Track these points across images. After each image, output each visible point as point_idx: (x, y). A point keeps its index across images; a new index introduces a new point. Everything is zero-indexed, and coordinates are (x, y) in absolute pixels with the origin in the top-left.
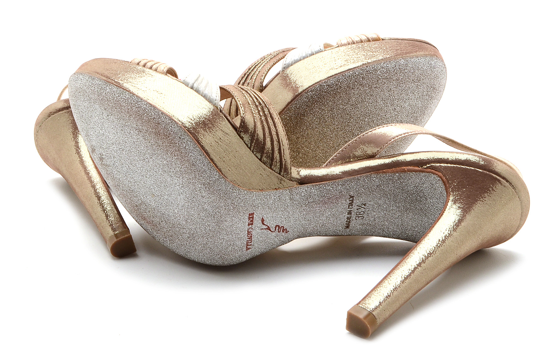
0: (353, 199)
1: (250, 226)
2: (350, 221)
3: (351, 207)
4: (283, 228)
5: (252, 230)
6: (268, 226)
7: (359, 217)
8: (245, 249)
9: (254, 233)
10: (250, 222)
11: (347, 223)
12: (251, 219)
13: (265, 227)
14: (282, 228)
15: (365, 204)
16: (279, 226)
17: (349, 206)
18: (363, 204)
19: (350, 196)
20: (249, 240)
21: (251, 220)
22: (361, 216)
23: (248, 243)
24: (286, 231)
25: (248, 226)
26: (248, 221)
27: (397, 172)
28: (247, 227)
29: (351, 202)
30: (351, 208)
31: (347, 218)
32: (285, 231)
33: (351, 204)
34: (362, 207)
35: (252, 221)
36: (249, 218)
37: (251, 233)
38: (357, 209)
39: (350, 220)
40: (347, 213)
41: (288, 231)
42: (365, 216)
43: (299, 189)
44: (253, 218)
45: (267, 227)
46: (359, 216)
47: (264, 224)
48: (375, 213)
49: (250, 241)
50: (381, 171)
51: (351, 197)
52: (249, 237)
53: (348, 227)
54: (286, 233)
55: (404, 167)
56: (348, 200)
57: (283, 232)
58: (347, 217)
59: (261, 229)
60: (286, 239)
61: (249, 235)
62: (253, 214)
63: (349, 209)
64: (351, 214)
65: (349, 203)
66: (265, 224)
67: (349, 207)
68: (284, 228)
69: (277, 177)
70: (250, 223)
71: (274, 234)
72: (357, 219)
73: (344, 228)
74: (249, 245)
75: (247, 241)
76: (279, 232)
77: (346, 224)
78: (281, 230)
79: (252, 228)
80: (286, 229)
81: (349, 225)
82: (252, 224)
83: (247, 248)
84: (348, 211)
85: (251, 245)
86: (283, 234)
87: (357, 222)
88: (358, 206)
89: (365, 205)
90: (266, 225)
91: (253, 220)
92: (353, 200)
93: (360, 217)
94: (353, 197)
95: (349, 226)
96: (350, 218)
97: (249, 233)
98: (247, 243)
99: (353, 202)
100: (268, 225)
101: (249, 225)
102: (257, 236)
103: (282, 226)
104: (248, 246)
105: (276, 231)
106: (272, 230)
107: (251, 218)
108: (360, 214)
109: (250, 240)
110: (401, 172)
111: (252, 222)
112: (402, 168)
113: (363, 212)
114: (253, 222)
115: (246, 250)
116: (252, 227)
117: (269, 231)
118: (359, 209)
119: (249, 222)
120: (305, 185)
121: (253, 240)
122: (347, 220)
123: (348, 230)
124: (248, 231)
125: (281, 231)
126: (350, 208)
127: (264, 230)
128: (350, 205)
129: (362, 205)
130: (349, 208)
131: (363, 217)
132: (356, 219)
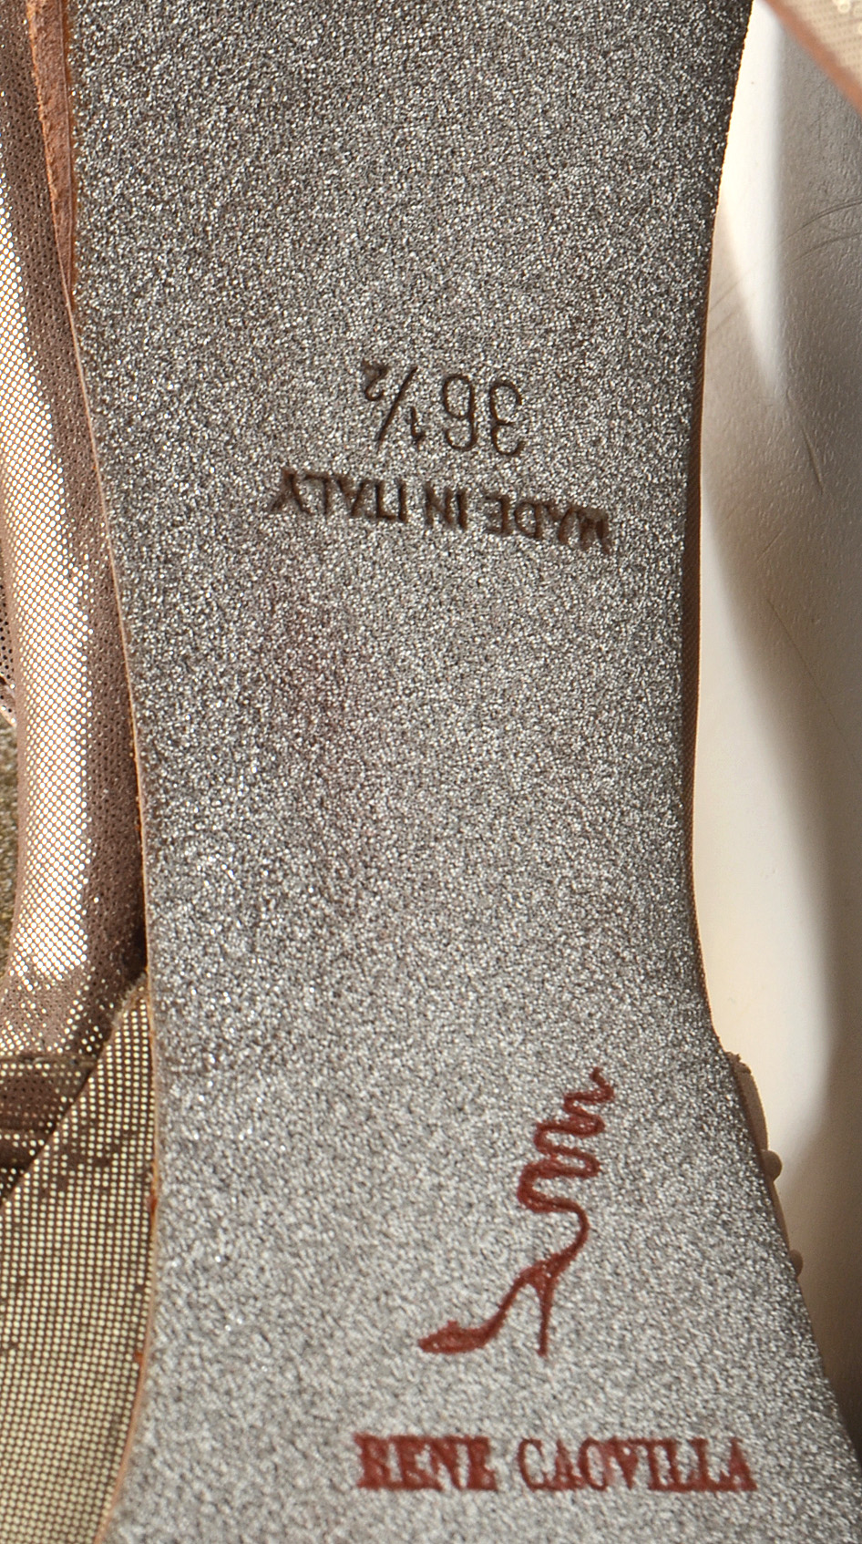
0: (309, 477)
1: (497, 1464)
2: (535, 506)
3: (389, 498)
4: (562, 1128)
5: (538, 1444)
6: (519, 1284)
7: (497, 424)
8: (734, 1506)
9: (569, 1427)
10: (452, 1467)
11: (548, 532)
12: (423, 1459)
13: (523, 1319)
14: (553, 1138)
15: (365, 367)
16: (531, 1173)
17: (380, 514)
18: (370, 383)
19: (276, 506)
20: (643, 1468)
21: (433, 1462)
22: (491, 404)
23: (673, 1472)
24: (588, 1098)
25: (492, 1487)
26: (438, 1488)
27: (70, 77)
28: (515, 1502)
29: (336, 496)
30: (402, 496)
31: (504, 531)
32: (591, 1109)
33: (359, 495)
34: (400, 396)
35: (444, 1450)
36: (412, 1481)
37: (574, 1448)
38: (418, 438)
39: (522, 505)
40: (451, 535)
41: (595, 1076)
42: (485, 370)
43: (177, 980)
44: (407, 1445)
45: (529, 1290)
46: (482, 418)
47: (491, 1329)
48: (467, 285)
49: (661, 1453)
50: (60, 221)
51: (295, 492)
52: (614, 1465)
53: (594, 526)
54: (607, 1094)
55: (24, 11)
56: (323, 525)
57: (598, 1127)
58: (490, 530)
59: (543, 1351)
60: (677, 1089)
61: (595, 1473)
62: (364, 1441)
63: (415, 516)
64: (461, 497)
65: (353, 513)
66: (489, 1313)
67: (389, 518)
68: (560, 1115)
69: (44, 1193)
70: (463, 1472)
71: (605, 1221)
72: (520, 445)
73: (605, 551)
74: (703, 1463)
75: (655, 1485)
76: (592, 1168)
77: (561, 537)
78: (574, 1153)
79: (524, 1443)
80: (569, 1099)
81: (574, 510)
82: (479, 1447)
83: (725, 1485)
84: (429, 522)
85: (698, 1445)
86: (618, 1121)
87: (543, 445)
88: (380, 438)
89: (382, 371)
90: (508, 1301)
91: (435, 1445)
92: (325, 480)
93: (493, 414)
94: (289, 478)
95: (580, 512)
96: (504, 501)
97: (570, 1476)
98: (676, 1486)
99: (342, 482)
100: (509, 1279)
101: (480, 1480)
102: (616, 1385)
103: (539, 1142)
104: (713, 1475)
105: (582, 1202)
106: (567, 1241)
107: (407, 1464)
108: (470, 416)
109: (652, 1461)
110: (67, 37)
111: (462, 1451)
112: (33, 32)
113: (444, 392)
114: (451, 1441)
115: (749, 1485)
116: (506, 1442)
117: (573, 1266)
118: (412, 419)
119: (455, 1482)
120: (148, 921)
121: (645, 1428)
122: (522, 530)
123: (624, 521)
124: (550, 1487)
125: (584, 1144)
126: (402, 507)
127: (553, 1322)
128: (369, 504)
129: (380, 396)
130: (402, 517)
131: (496, 385)
132: (515, 453)
